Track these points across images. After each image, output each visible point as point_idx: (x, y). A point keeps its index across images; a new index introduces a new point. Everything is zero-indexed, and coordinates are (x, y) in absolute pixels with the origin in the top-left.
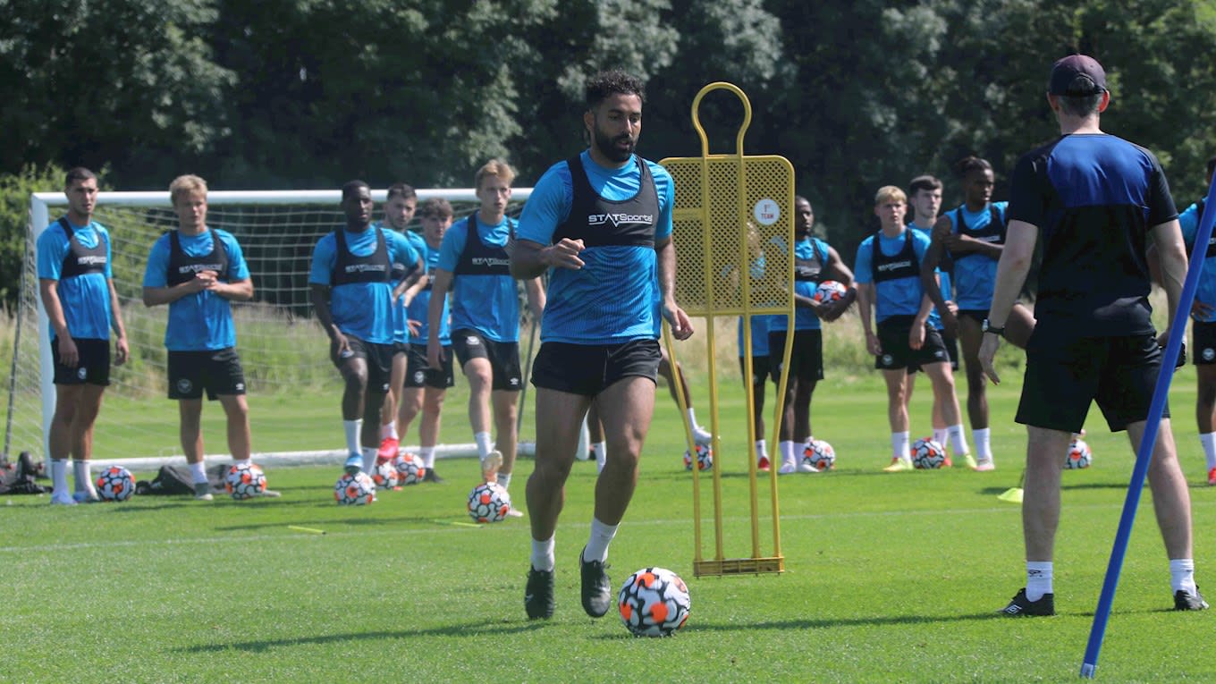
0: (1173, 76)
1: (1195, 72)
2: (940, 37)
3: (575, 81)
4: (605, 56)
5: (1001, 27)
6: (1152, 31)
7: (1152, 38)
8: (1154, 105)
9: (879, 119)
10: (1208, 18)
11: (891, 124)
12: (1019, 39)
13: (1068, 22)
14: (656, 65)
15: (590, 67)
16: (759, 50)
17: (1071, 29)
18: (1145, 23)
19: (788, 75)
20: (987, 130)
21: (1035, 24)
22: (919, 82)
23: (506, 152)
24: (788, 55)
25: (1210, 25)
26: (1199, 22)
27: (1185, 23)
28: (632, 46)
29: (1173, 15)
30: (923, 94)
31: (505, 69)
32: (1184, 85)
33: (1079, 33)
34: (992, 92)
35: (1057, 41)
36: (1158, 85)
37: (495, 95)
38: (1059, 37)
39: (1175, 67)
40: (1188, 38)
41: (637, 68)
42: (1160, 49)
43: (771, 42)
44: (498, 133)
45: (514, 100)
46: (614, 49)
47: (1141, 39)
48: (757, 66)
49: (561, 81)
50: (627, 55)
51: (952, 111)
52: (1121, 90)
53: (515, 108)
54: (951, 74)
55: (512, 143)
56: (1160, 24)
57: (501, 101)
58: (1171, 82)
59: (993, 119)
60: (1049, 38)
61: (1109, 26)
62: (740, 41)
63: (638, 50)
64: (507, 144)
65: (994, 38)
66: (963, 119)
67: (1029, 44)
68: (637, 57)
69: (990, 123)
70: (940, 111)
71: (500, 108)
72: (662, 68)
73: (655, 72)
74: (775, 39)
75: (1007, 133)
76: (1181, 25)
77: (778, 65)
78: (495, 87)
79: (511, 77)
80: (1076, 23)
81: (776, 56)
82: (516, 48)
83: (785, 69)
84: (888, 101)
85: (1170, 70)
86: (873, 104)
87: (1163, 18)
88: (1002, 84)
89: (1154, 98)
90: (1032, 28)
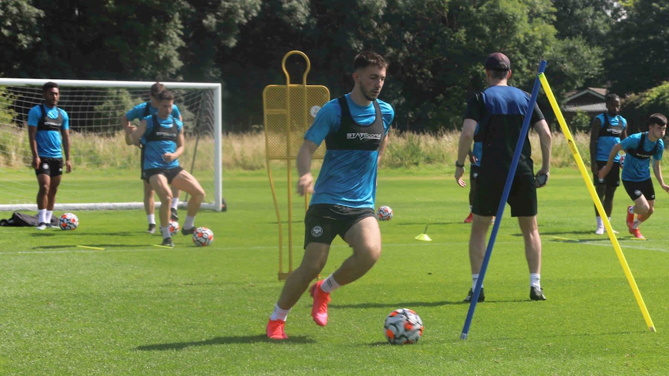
0: (489, 32)
1: (499, 30)
2: (384, 9)
3: (211, 22)
4: (226, 11)
5: (411, 6)
6: (479, 11)
7: (481, 14)
8: (480, 45)
9: (355, 46)
10: (505, 6)
11: (361, 48)
12: (420, 12)
13: (442, 4)
14: (250, 16)
15: (218, 15)
16: (299, 11)
17: (443, 8)
18: (477, 7)
19: (313, 23)
20: (405, 53)
21: (428, 5)
22: (373, 30)
23: (177, 54)
24: (312, 14)
25: (506, 9)
26: (501, 8)
27: (495, 8)
28: (239, 6)
29: (489, 4)
30: (376, 34)
31: (177, 15)
32: (494, 37)
33: (448, 10)
34: (407, 36)
35: (438, 13)
36: (482, 36)
37: (172, 27)
38: (438, 12)
39: (490, 28)
40: (496, 15)
41: (241, 17)
42: (484, 20)
43: (305, 7)
44: (173, 45)
45: (181, 30)
46: (230, 7)
47: (475, 14)
48: (298, 18)
49: (204, 21)
50: (236, 10)
51: (389, 43)
52: (466, 37)
53: (182, 33)
54: (388, 26)
55: (180, 50)
56: (483, 8)
57: (175, 30)
58: (488, 35)
59: (408, 48)
60: (434, 12)
61: (461, 8)
62: (291, 6)
63: (242, 8)
64: (178, 50)
65: (408, 10)
66: (394, 48)
67: (425, 14)
68: (241, 12)
69: (406, 50)
70: (383, 43)
71: (174, 33)
72: (253, 17)
73: (250, 19)
74: (307, 7)
75: (414, 54)
76: (493, 9)
77: (308, 18)
78: (172, 23)
79: (180, 19)
80: (446, 6)
81: (307, 15)
82: (183, 5)
83: (311, 21)
84: (359, 37)
85: (488, 29)
86: (352, 39)
87: (485, 5)
88: (411, 32)
89: (480, 42)
90: (426, 7)
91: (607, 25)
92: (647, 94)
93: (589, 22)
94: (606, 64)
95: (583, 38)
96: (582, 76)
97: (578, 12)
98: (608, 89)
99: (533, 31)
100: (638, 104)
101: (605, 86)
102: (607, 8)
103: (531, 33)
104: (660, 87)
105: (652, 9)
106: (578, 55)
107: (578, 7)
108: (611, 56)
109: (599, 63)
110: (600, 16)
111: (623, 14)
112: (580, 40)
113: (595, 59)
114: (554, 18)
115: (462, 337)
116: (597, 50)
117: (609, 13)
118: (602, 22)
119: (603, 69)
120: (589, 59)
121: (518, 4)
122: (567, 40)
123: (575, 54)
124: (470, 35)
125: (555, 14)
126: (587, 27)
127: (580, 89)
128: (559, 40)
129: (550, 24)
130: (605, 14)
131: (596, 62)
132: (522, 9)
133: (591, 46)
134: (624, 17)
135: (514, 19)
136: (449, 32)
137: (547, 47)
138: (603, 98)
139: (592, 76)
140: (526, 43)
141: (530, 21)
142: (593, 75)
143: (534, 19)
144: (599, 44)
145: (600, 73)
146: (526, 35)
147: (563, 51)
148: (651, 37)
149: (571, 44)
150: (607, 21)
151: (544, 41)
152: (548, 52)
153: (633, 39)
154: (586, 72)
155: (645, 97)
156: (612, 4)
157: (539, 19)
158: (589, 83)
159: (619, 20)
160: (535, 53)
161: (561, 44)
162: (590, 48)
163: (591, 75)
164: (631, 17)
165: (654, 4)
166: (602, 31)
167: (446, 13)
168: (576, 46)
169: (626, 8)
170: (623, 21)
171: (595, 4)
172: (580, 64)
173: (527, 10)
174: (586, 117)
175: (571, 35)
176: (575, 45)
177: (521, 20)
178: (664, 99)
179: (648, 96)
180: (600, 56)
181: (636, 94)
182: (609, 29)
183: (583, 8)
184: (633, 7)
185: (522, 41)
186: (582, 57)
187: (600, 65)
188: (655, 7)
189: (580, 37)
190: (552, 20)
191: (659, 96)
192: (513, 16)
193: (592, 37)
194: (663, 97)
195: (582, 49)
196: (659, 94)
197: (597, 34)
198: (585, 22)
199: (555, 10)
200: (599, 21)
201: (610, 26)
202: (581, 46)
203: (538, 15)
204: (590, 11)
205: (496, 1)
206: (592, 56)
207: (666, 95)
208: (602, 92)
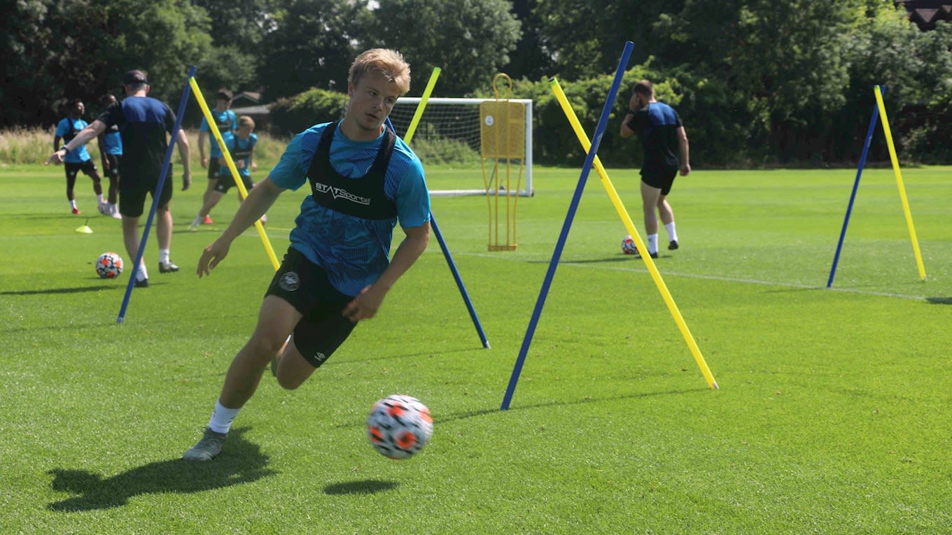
0: (148, 39)
1: (157, 38)
2: (44, 14)
5: (72, 12)
6: (138, 19)
7: (139, 22)
8: (140, 51)
9: (16, 48)
10: (162, 16)
11: (22, 51)
12: (80, 18)
13: (102, 12)
17: (103, 15)
18: (136, 15)
20: (66, 56)
21: (88, 12)
22: (35, 34)
25: (163, 18)
26: (159, 16)
27: (154, 17)
29: (148, 13)
30: (37, 38)
32: (153, 43)
33: (107, 17)
34: (69, 40)
35: (98, 20)
36: (141, 41)
38: (98, 18)
39: (149, 35)
40: (154, 23)
42: (142, 27)
47: (134, 22)
51: (50, 47)
52: (126, 43)
54: (49, 31)
56: (142, 16)
58: (147, 41)
59: (70, 52)
60: (93, 19)
61: (120, 15)
65: (69, 17)
66: (55, 50)
67: (85, 20)
69: (67, 54)
70: (45, 47)
75: (75, 58)
76: (151, 18)
80: (106, 13)
84: (20, 40)
85: (146, 36)
86: (13, 42)
87: (143, 14)
88: (73, 37)
89: (140, 48)
90: (86, 14)
91: (259, 35)
92: (296, 98)
93: (242, 32)
94: (258, 70)
95: (237, 46)
96: (236, 82)
97: (232, 22)
98: (261, 94)
99: (190, 39)
100: (288, 108)
101: (258, 91)
102: (259, 19)
103: (188, 41)
104: (307, 92)
105: (300, 21)
106: (233, 62)
107: (232, 18)
108: (263, 63)
109: (252, 69)
110: (252, 26)
111: (274, 26)
112: (234, 48)
113: (249, 66)
114: (210, 27)
115: (119, 321)
116: (250, 58)
117: (261, 24)
118: (254, 32)
119: (255, 75)
120: (243, 65)
121: (175, 13)
122: (222, 48)
123: (229, 61)
124: (129, 42)
125: (211, 23)
126: (240, 36)
128: (215, 47)
129: (206, 33)
130: (257, 25)
131: (250, 68)
132: (179, 18)
133: (245, 54)
134: (275, 28)
135: (172, 27)
136: (110, 38)
137: (203, 54)
138: (257, 102)
139: (246, 82)
140: (184, 49)
141: (187, 30)
142: (246, 80)
143: (191, 28)
144: (252, 52)
145: (253, 79)
146: (183, 42)
147: (219, 58)
148: (300, 47)
149: (226, 52)
150: (259, 31)
151: (201, 48)
152: (205, 59)
153: (283, 48)
154: (240, 78)
155: (294, 101)
156: (263, 16)
157: (195, 28)
158: (244, 87)
159: (270, 31)
160: (193, 59)
161: (216, 52)
162: (244, 56)
164: (280, 29)
165: (302, 17)
166: (255, 41)
167: (106, 20)
168: (231, 54)
169: (276, 20)
170: (274, 32)
171: (247, 16)
172: (234, 70)
173: (183, 19)
175: (226, 44)
176: (229, 52)
177: (178, 28)
178: (312, 104)
179: (298, 100)
180: (253, 64)
181: (287, 98)
182: (261, 39)
183: (236, 19)
184: (282, 19)
185: (180, 48)
186: (237, 64)
187: (253, 71)
188: (302, 19)
189: (234, 45)
190: (207, 29)
191: (307, 101)
192: (171, 23)
193: (245, 46)
194: (311, 101)
195: (236, 57)
196: (307, 98)
197: (250, 42)
198: (239, 32)
199: (209, 19)
200: (252, 31)
201: (263, 36)
202: (235, 54)
203: (194, 24)
204: (243, 21)
205: (154, 10)
206: (245, 63)
207: (314, 99)
208: (255, 96)
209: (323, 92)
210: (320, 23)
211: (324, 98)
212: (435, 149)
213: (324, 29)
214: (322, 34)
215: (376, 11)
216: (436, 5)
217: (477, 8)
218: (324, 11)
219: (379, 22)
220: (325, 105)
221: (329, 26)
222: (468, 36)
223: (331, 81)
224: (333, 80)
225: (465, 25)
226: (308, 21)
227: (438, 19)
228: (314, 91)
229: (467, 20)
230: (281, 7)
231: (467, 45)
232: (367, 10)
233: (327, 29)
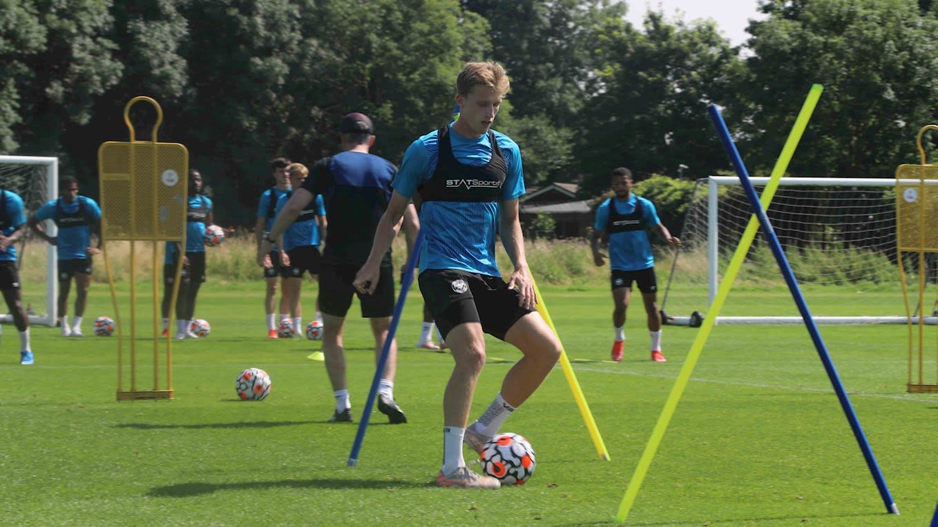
0: (423, 108)
1: (436, 106)
2: (285, 76)
3: (57, 91)
4: (76, 76)
5: (321, 72)
6: (411, 80)
7: (411, 84)
8: (412, 124)
9: (247, 124)
10: (444, 74)
11: (254, 127)
12: (332, 80)
13: (362, 71)
14: (108, 84)
15: (66, 82)
16: (173, 79)
17: (363, 76)
18: (407, 75)
19: (191, 95)
20: (312, 134)
21: (342, 72)
22: (271, 103)
23: (11, 133)
24: (191, 83)
25: (445, 78)
26: (438, 76)
27: (431, 76)
28: (94, 71)
29: (423, 71)
30: (274, 110)
31: (12, 81)
32: (429, 112)
33: (368, 79)
34: (315, 111)
35: (356, 83)
36: (414, 113)
37: (5, 97)
38: (356, 80)
39: (424, 102)
40: (432, 85)
41: (95, 85)
42: (416, 91)
43: (181, 74)
44: (6, 121)
45: (17, 100)
46: (82, 72)
47: (405, 84)
48: (172, 89)
49: (48, 90)
50: (90, 76)
51: (291, 122)
52: (392, 114)
53: (17, 105)
54: (291, 98)
55: (15, 127)
56: (416, 76)
57: (9, 101)
58: (422, 111)
59: (316, 128)
60: (349, 81)
61: (386, 75)
62: (162, 72)
63: (98, 74)
64: (12, 128)
65: (317, 79)
66: (298, 127)
67: (339, 83)
68: (96, 78)
69: (313, 130)
70: (284, 121)
71: (7, 105)
72: (112, 86)
73: (108, 88)
74: (184, 72)
75: (323, 136)
76: (428, 78)
77: (185, 88)
78: (5, 92)
79: (16, 86)
80: (366, 72)
81: (184, 83)
82: (19, 68)
83: (189, 91)
84: (252, 113)
85: (421, 104)
86: (243, 115)
87: (418, 72)
88: (322, 108)
90: (340, 74)
91: (579, 102)
93: (555, 98)
94: (575, 151)
95: (547, 116)
96: (544, 167)
97: (541, 83)
98: (580, 185)
101: (576, 181)
102: (580, 79)
104: (647, 181)
105: (639, 80)
106: (540, 139)
107: (541, 78)
108: (584, 141)
109: (568, 149)
110: (569, 89)
111: (601, 87)
112: (542, 119)
113: (563, 144)
116: (565, 132)
117: (582, 85)
118: (572, 97)
119: (572, 158)
120: (555, 144)
122: (525, 119)
123: (535, 138)
124: (397, 112)
126: (552, 103)
127: (542, 184)
128: (515, 119)
130: (576, 86)
131: (565, 147)
133: (558, 127)
134: (602, 91)
136: (370, 107)
138: (573, 196)
139: (559, 167)
142: (559, 165)
144: (567, 125)
145: (569, 163)
147: (520, 134)
148: (637, 117)
149: (531, 125)
150: (580, 96)
153: (613, 119)
154: (550, 161)
156: (586, 75)
158: (555, 176)
159: (595, 95)
161: (517, 125)
162: (556, 130)
163: (557, 165)
164: (610, 91)
165: (641, 73)
166: (573, 110)
167: (366, 82)
168: (538, 128)
169: (604, 79)
170: (601, 95)
171: (564, 74)
172: (542, 150)
174: (550, 220)
175: (531, 114)
176: (536, 125)
180: (569, 141)
182: (581, 106)
183: (547, 79)
184: (613, 77)
186: (546, 142)
187: (569, 152)
188: (642, 76)
189: (543, 115)
191: (646, 193)
193: (558, 116)
194: (652, 194)
195: (545, 131)
196: (645, 190)
197: (566, 112)
198: (551, 97)
200: (570, 97)
201: (584, 102)
202: (544, 128)
204: (558, 82)
205: (432, 66)
206: (558, 140)
207: (656, 191)
208: (572, 188)
209: (669, 180)
210: (668, 82)
211: (670, 189)
212: (836, 263)
213: (673, 91)
214: (671, 97)
215: (751, 61)
216: (841, 49)
217: (905, 54)
218: (673, 65)
219: (754, 76)
220: (672, 198)
221: (680, 87)
222: (890, 95)
223: (682, 166)
224: (685, 164)
225: (886, 79)
226: (650, 79)
227: (844, 71)
228: (656, 179)
229: (889, 73)
230: (611, 60)
231: (889, 110)
232: (737, 61)
233: (678, 90)
